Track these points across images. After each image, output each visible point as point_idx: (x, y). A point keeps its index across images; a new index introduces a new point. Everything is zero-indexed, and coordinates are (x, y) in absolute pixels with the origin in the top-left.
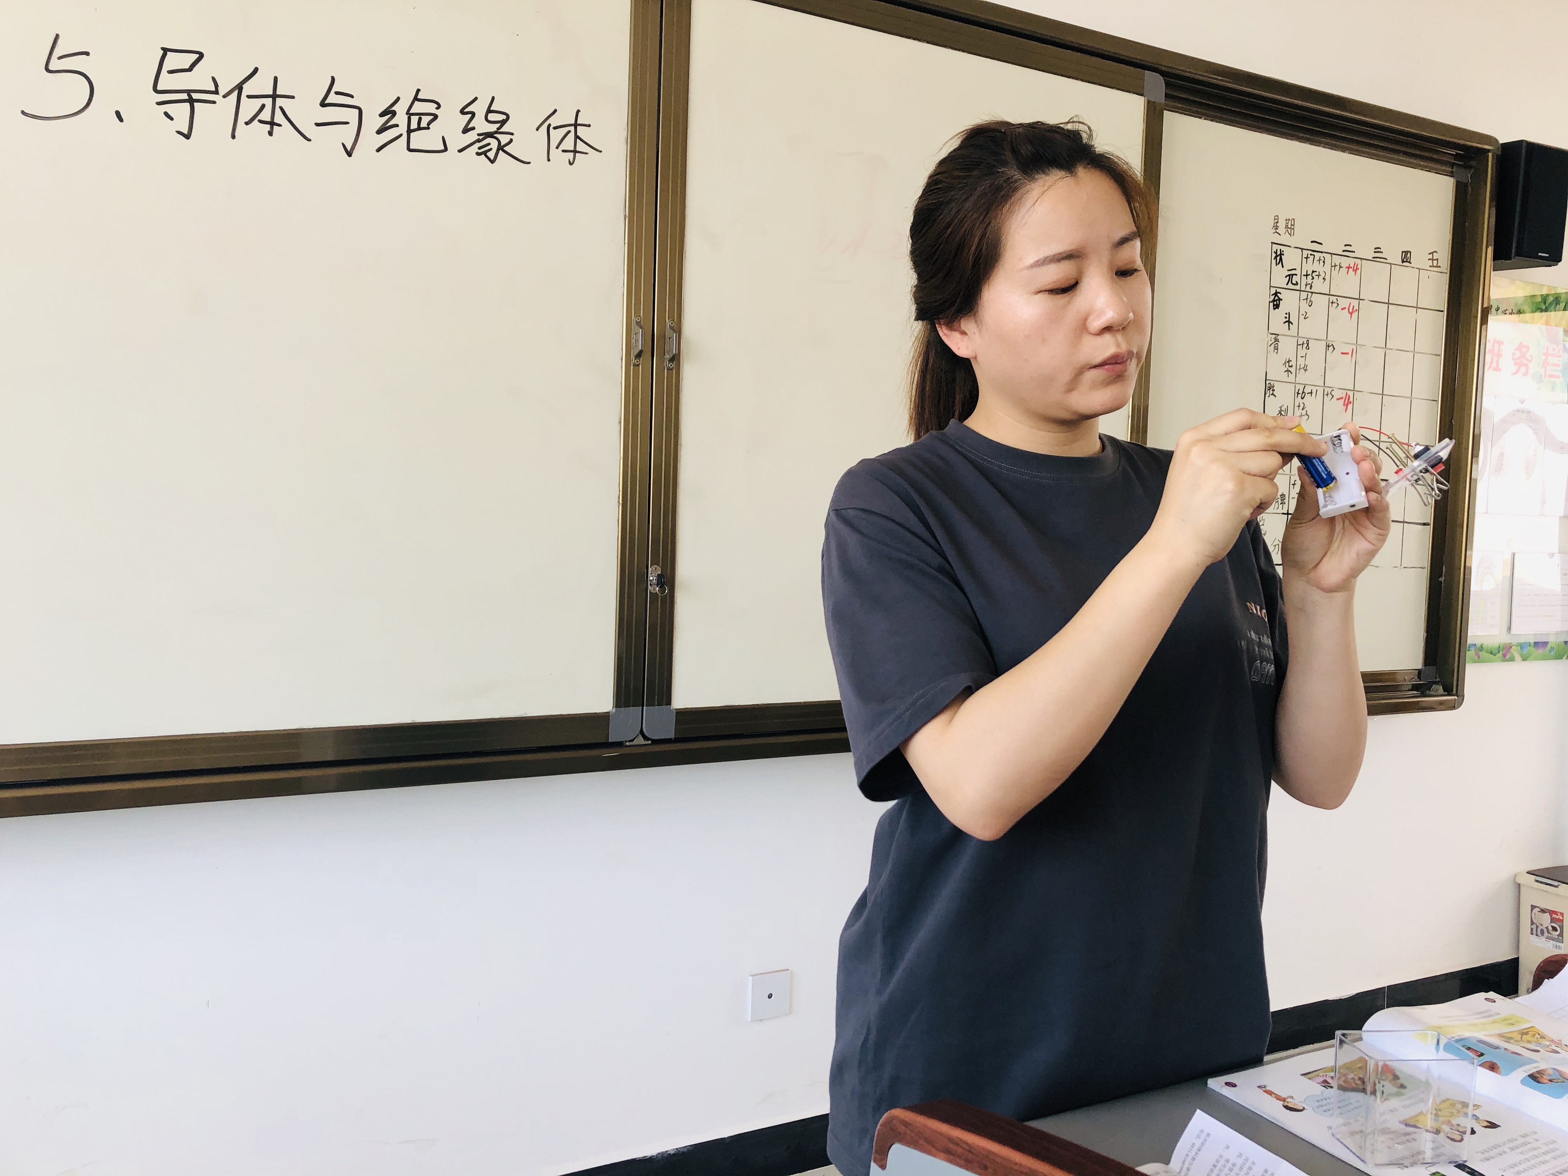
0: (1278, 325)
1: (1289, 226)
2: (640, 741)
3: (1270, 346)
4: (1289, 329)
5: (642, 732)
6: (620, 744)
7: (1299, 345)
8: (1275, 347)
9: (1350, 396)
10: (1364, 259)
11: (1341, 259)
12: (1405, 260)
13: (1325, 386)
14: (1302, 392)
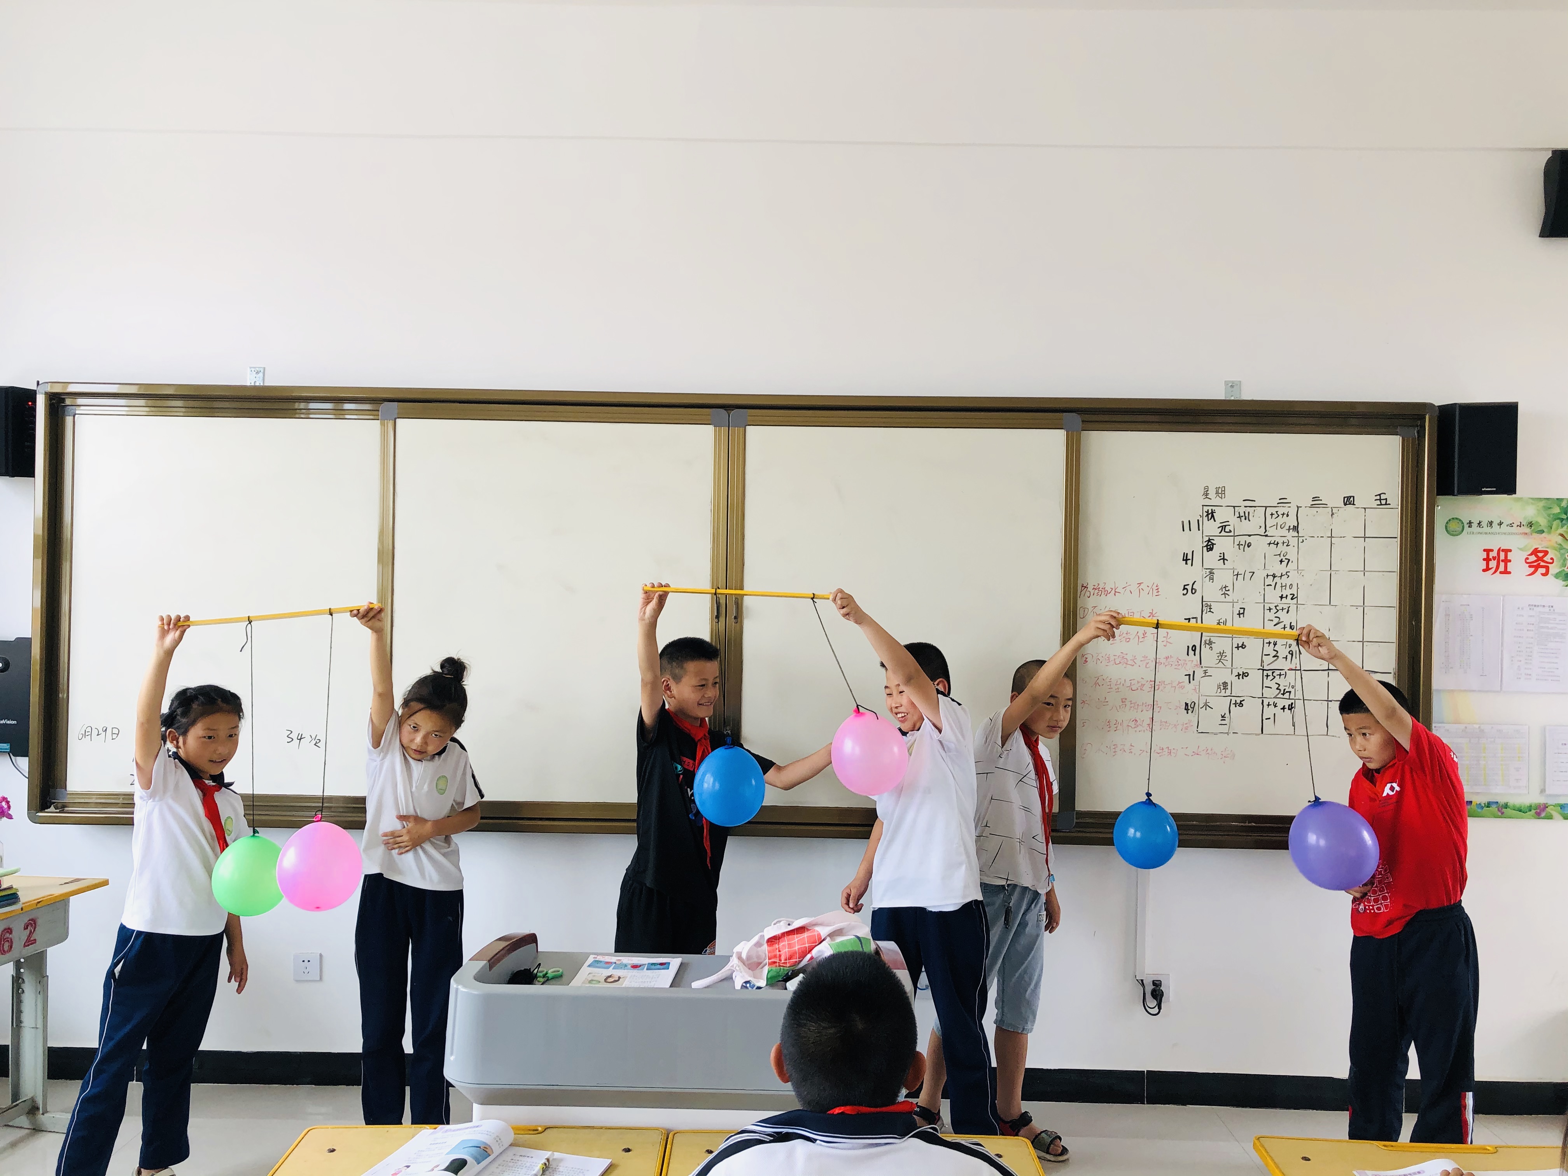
0: (1212, 561)
1: (1220, 492)
3: (1205, 578)
4: (1224, 564)
7: (1236, 575)
8: (1210, 578)
9: (1293, 608)
10: (1301, 507)
11: (1276, 509)
12: (1348, 503)
13: (1265, 602)
14: (1240, 608)
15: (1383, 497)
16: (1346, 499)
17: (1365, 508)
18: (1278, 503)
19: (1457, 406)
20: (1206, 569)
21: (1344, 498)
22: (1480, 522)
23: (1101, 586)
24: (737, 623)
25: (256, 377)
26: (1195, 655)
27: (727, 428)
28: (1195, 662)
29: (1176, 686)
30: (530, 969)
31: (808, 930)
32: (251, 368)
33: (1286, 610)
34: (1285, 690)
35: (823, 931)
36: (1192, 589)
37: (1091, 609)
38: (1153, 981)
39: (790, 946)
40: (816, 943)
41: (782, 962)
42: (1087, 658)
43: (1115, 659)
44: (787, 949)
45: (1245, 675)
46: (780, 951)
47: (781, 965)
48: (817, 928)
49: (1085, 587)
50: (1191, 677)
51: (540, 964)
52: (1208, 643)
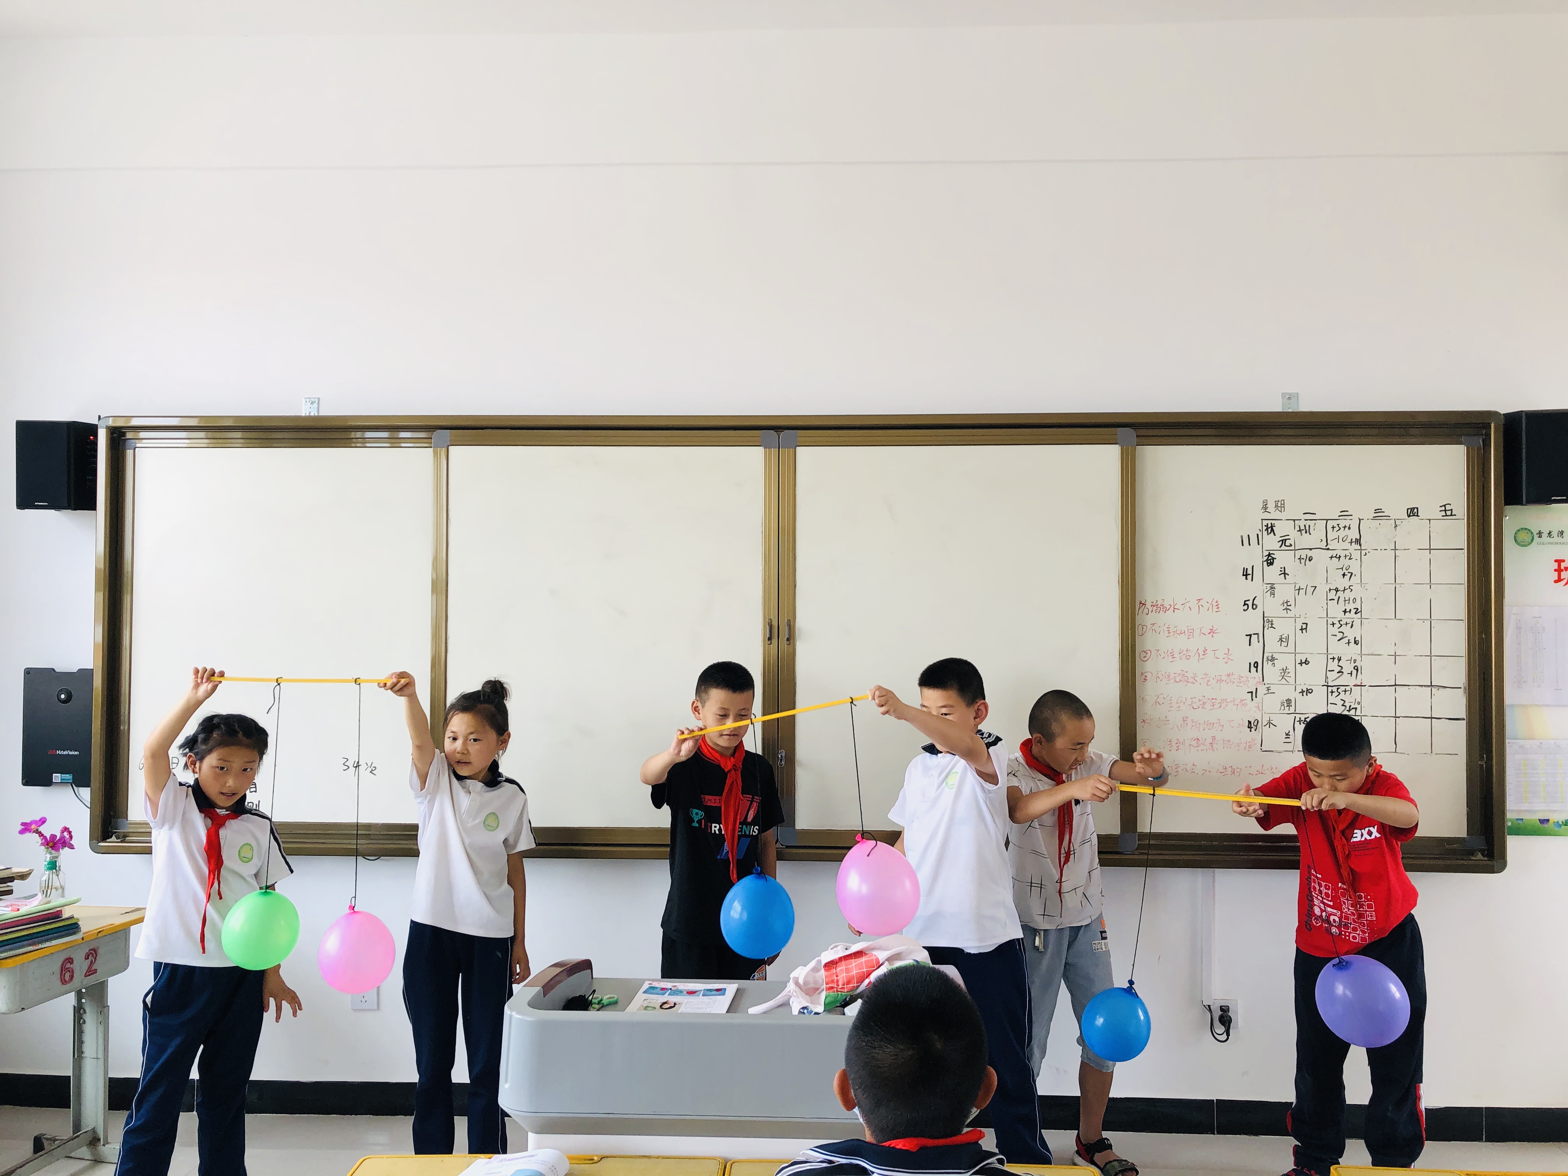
0: (1272, 576)
1: (1279, 505)
3: (1266, 592)
4: (1285, 579)
7: (1297, 589)
8: (1271, 593)
9: (1357, 623)
10: (1363, 519)
11: (1338, 522)
12: (1411, 514)
13: (1328, 617)
14: (1303, 624)
15: (1448, 507)
16: (1409, 511)
17: (1430, 520)
18: (1339, 516)
19: (1524, 414)
20: (1267, 584)
21: (1408, 509)
22: (1550, 533)
23: (1159, 603)
24: (789, 644)
25: (310, 408)
26: (1257, 671)
27: (778, 449)
28: (1257, 680)
29: (1238, 703)
30: (585, 995)
31: (866, 954)
32: (305, 398)
33: (1350, 625)
34: (1350, 706)
35: (882, 956)
36: (1253, 604)
37: (1149, 626)
38: (1221, 1007)
39: (847, 971)
40: (874, 967)
41: (840, 987)
42: (1146, 676)
43: (1175, 677)
44: (844, 974)
45: (1309, 691)
46: (837, 976)
47: (839, 990)
48: (875, 953)
49: (1143, 604)
50: (1253, 694)
51: (594, 991)
52: (1270, 658)
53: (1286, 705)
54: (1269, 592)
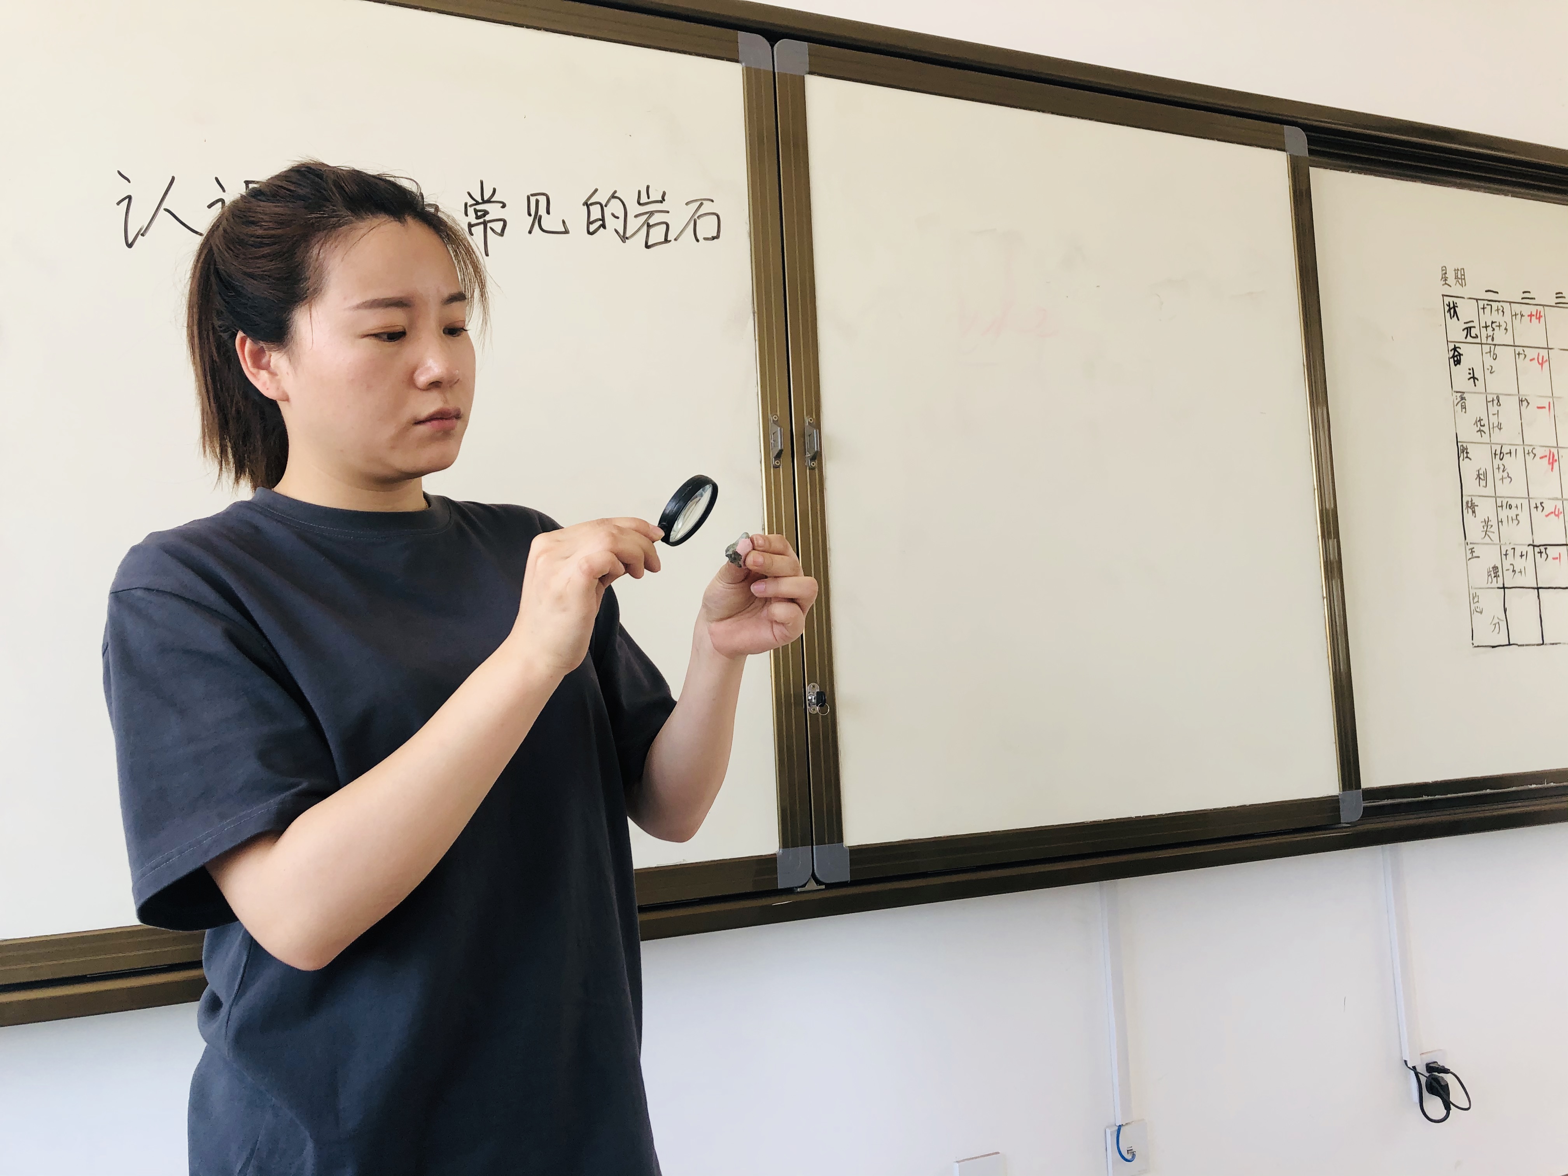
0: (1461, 381)
1: (1459, 276)
2: (812, 886)
3: (1456, 405)
4: (1475, 386)
5: (813, 875)
6: (789, 891)
7: (1489, 402)
8: (1462, 406)
9: (1554, 455)
10: (1546, 306)
11: (1521, 308)
13: (1525, 444)
18: (1522, 298)
20: (1457, 392)
24: (814, 469)
38: (1429, 1065)
52: (1470, 505)
53: (1493, 575)
54: (1460, 405)
